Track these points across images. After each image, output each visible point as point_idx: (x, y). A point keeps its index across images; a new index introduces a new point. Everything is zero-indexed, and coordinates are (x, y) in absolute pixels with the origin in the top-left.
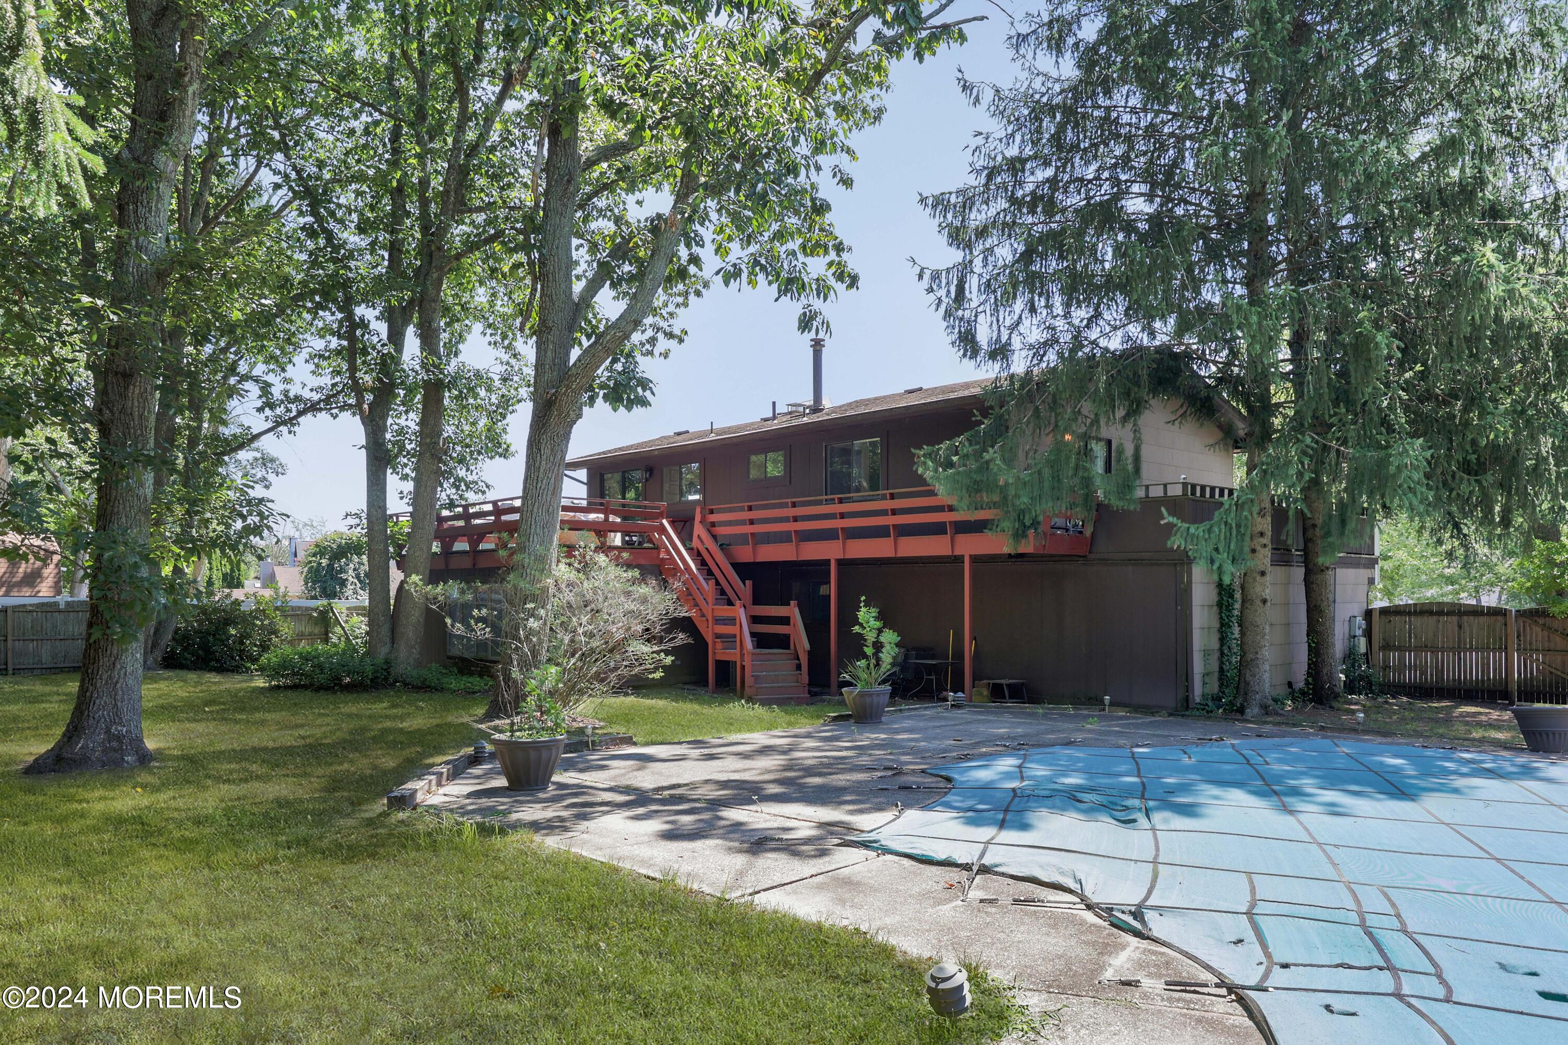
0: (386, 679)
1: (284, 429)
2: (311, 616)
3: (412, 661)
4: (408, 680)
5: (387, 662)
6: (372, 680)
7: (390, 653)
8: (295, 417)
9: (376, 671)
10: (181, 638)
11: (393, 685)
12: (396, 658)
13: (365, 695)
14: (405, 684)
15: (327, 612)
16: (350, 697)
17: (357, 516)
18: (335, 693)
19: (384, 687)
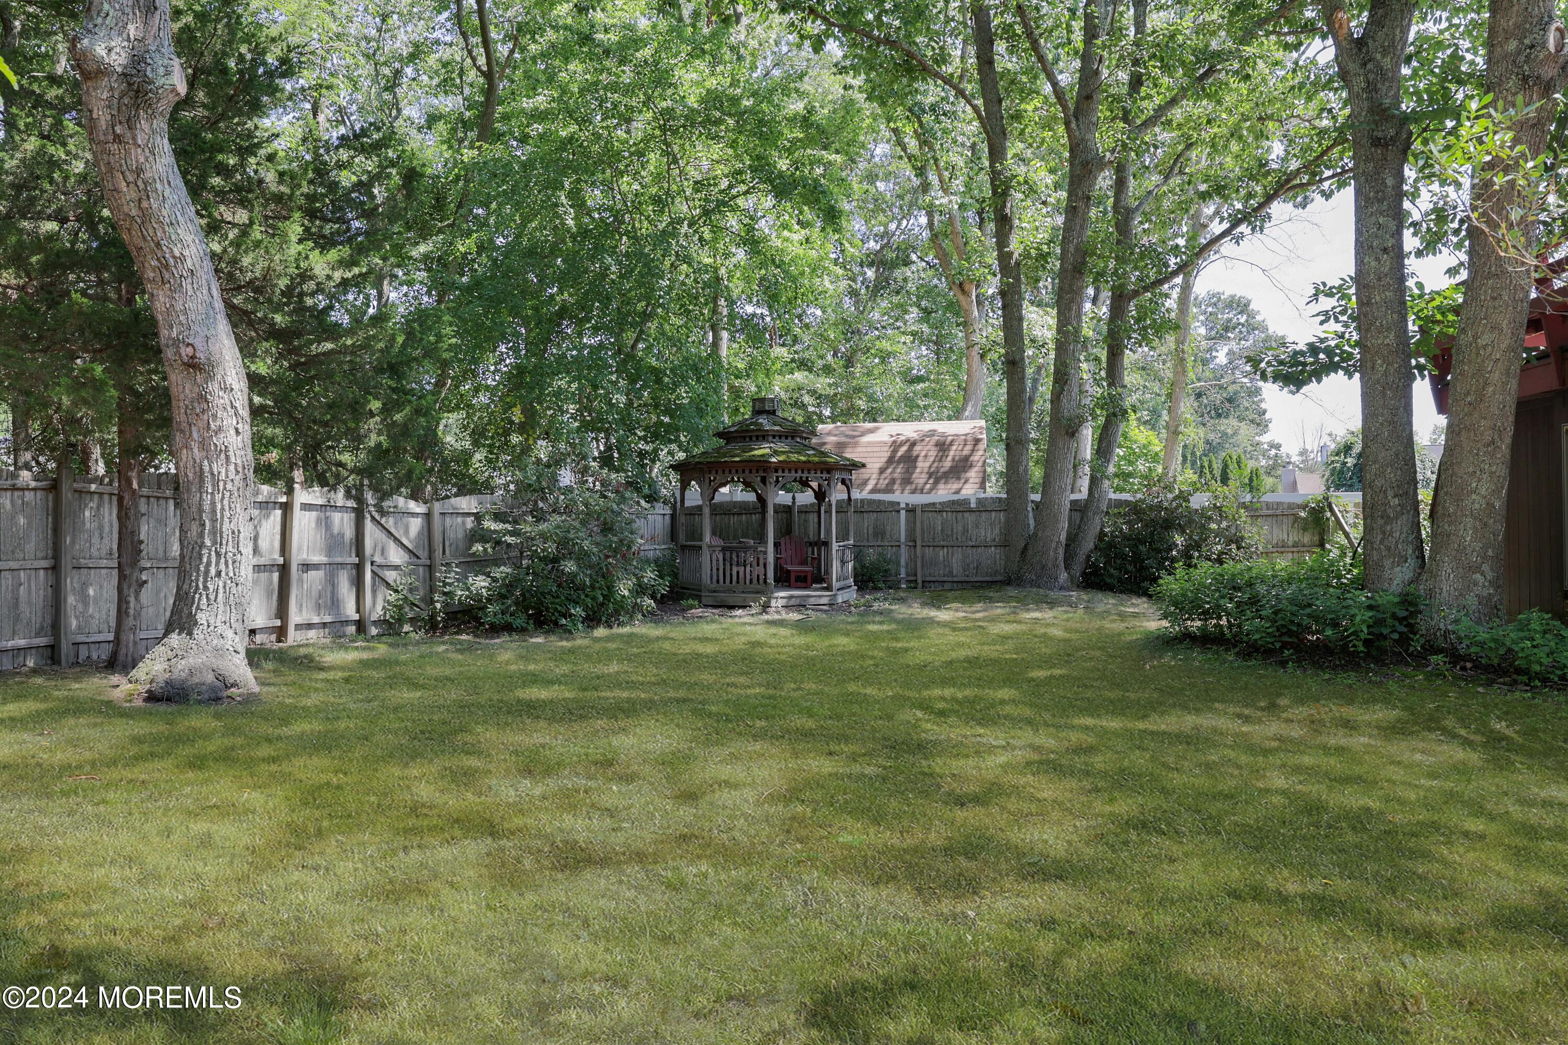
0: (1404, 641)
1: (1243, 228)
2: (1296, 518)
3: (1471, 601)
4: (1462, 649)
5: (1408, 601)
6: (1366, 642)
7: (1415, 580)
8: (1261, 206)
9: (1379, 622)
10: (1106, 545)
11: (1420, 659)
12: (1431, 593)
13: (1351, 678)
14: (1456, 658)
15: (1322, 510)
16: (1312, 681)
17: (1338, 291)
18: (1283, 664)
19: (1400, 661)
